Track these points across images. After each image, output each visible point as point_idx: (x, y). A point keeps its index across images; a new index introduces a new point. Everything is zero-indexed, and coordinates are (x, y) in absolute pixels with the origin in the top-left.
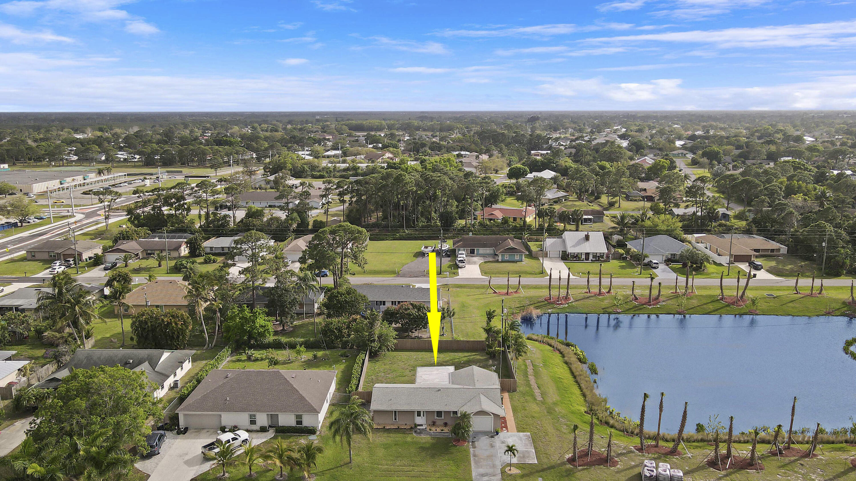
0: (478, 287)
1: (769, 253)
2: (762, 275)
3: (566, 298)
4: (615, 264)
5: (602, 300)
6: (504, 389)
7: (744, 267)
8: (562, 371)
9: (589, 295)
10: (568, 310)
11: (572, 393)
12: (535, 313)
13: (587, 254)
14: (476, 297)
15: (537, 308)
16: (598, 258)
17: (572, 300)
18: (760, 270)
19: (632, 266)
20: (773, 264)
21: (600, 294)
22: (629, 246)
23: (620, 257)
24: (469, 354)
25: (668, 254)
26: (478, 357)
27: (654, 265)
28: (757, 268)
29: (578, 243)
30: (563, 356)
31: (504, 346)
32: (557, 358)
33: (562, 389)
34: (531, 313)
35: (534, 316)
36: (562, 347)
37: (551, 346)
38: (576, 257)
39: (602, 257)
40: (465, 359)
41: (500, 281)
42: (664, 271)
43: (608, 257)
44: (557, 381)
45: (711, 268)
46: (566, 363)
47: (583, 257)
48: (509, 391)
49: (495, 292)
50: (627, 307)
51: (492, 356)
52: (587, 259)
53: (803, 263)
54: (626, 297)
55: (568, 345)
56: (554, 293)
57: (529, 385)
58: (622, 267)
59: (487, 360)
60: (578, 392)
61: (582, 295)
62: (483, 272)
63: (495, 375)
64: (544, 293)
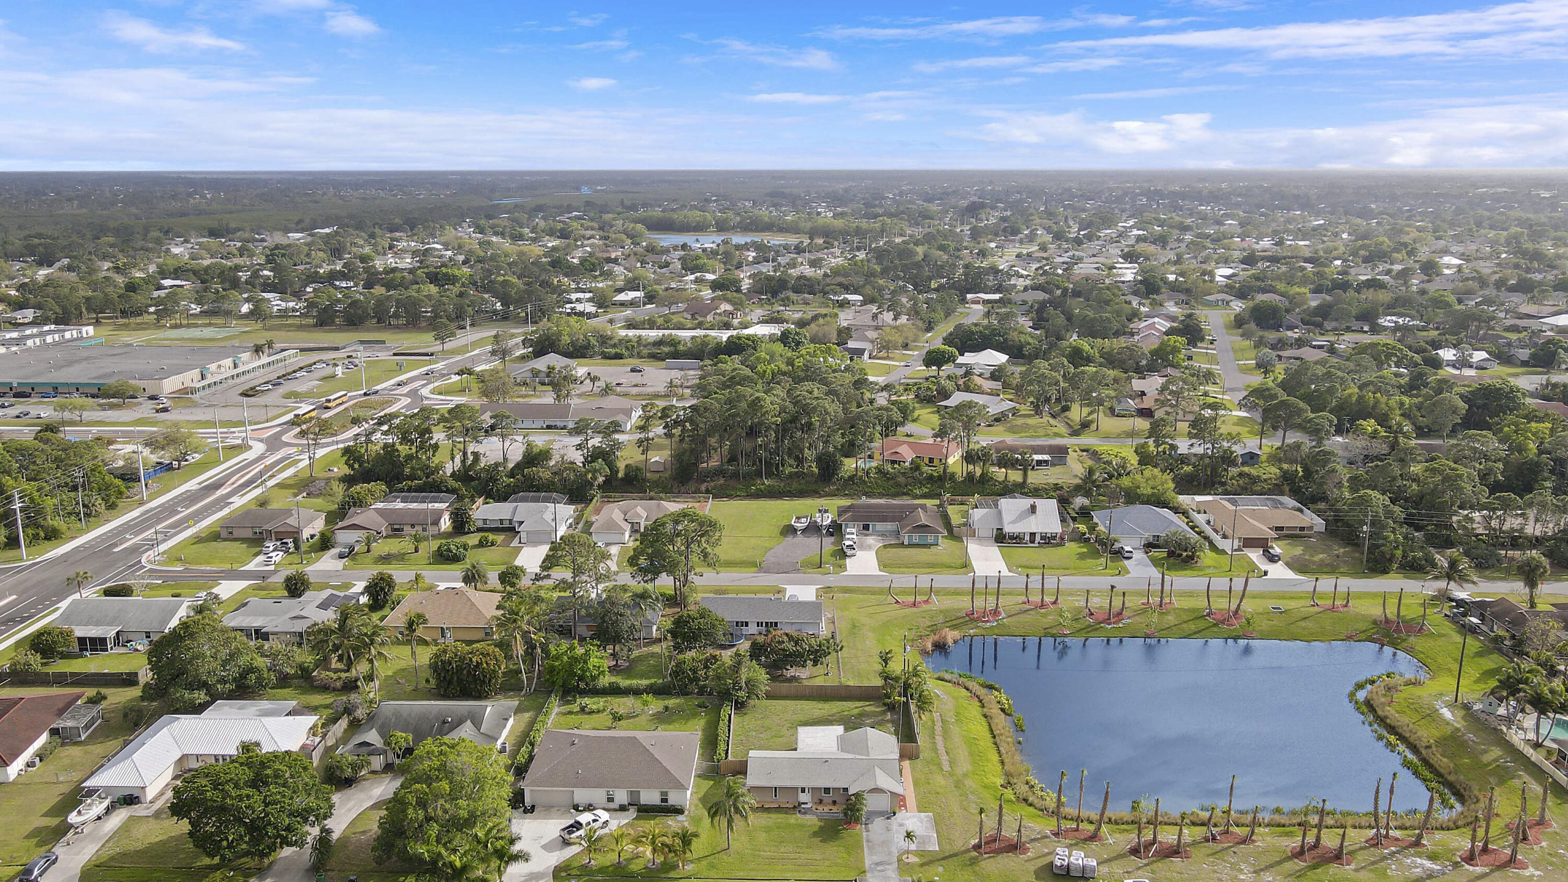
0: (873, 592)
1: (1298, 532)
2: (1279, 571)
3: (996, 612)
4: (1072, 548)
5: (1044, 616)
6: (903, 756)
7: (1255, 555)
8: (979, 729)
9: (1027, 607)
10: (996, 631)
11: (988, 760)
12: (951, 636)
13: (1033, 535)
14: (871, 610)
15: (953, 627)
16: (1048, 540)
17: (1003, 615)
18: (1276, 562)
19: (1095, 554)
20: (1298, 551)
21: (1043, 605)
22: (1095, 520)
23: (1080, 538)
24: (861, 704)
25: (1148, 535)
26: (872, 709)
27: (1127, 555)
28: (1273, 559)
29: (1021, 517)
30: (983, 706)
31: (905, 695)
32: (974, 709)
33: (976, 756)
34: (945, 638)
35: (950, 641)
36: (982, 692)
37: (968, 689)
38: (1016, 539)
39: (1054, 538)
40: (856, 711)
41: (904, 580)
42: (1139, 563)
43: (1062, 539)
44: (971, 743)
45: (1207, 557)
46: (985, 716)
47: (1027, 538)
48: (910, 759)
49: (897, 602)
50: (1079, 626)
51: (891, 708)
52: (1032, 541)
53: (1342, 550)
54: (1079, 610)
55: (991, 687)
56: (979, 603)
57: (935, 750)
58: (1082, 556)
59: (884, 712)
60: (995, 758)
61: (1018, 608)
62: (883, 565)
63: (893, 740)
64: (964, 603)
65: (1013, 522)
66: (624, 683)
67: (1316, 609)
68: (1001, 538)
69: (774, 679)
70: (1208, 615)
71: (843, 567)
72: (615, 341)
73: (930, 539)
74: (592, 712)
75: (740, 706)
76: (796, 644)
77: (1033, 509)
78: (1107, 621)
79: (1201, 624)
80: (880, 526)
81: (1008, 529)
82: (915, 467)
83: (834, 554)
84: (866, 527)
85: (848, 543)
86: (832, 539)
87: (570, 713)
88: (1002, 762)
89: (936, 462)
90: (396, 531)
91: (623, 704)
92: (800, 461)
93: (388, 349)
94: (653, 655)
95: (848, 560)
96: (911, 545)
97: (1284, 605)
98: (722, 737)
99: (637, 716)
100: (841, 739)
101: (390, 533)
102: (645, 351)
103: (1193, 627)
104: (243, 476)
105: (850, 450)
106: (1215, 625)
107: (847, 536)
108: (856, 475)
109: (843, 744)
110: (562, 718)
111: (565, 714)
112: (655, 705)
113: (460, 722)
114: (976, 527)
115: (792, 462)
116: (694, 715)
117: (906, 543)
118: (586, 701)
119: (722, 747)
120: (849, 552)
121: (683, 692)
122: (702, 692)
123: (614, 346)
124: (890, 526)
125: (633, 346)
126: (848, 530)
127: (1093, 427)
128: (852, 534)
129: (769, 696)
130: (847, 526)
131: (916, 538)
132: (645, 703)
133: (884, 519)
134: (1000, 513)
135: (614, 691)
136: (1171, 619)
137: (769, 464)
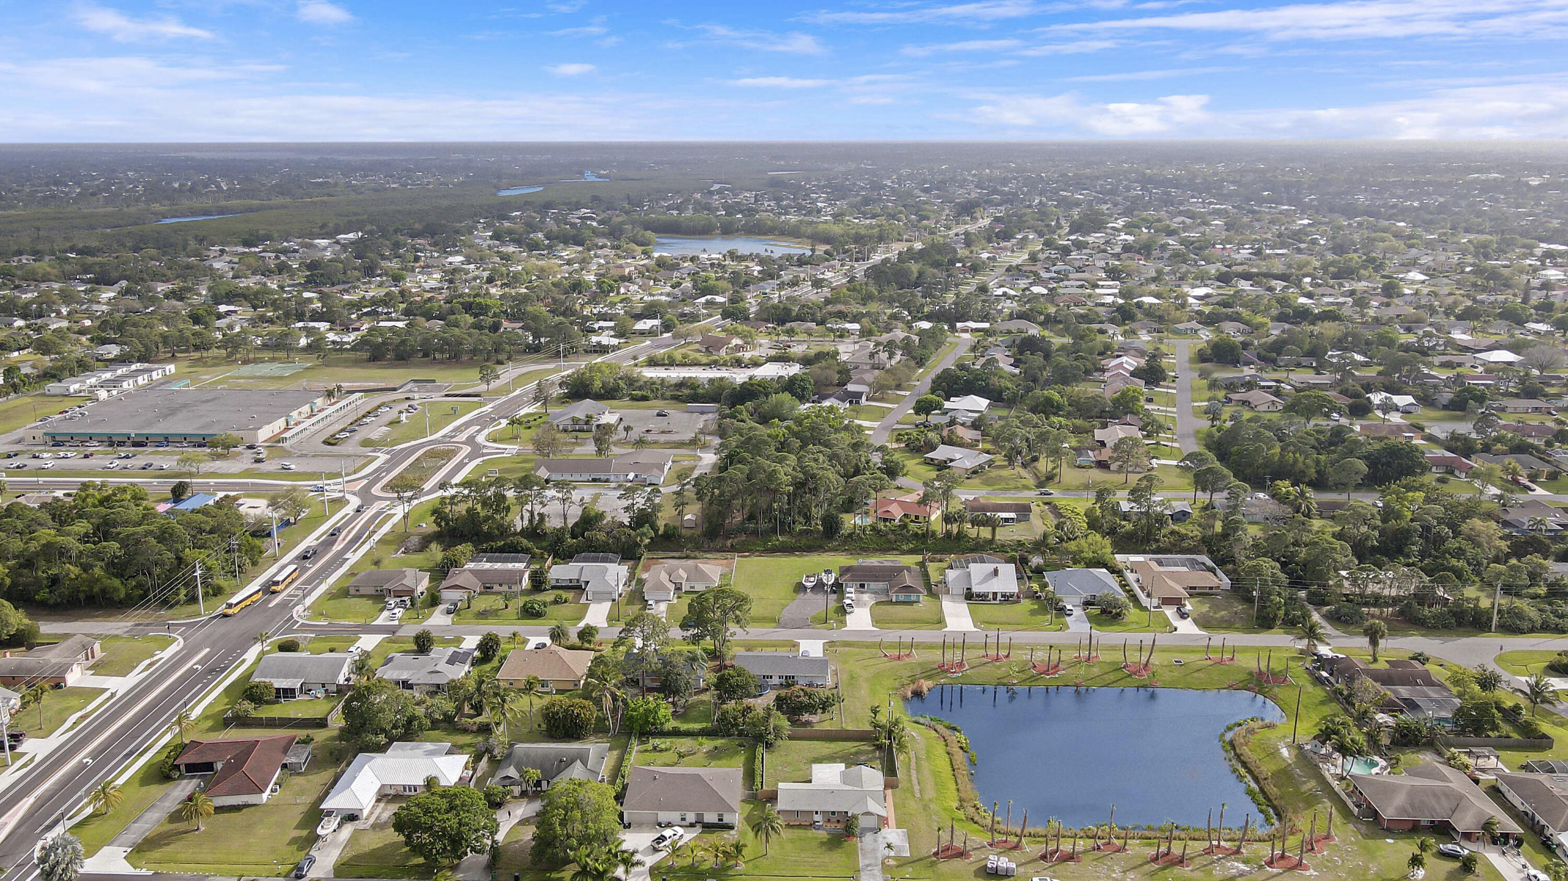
0: (867, 646)
1: (1207, 591)
2: (1187, 627)
3: (961, 665)
4: (1027, 605)
5: (999, 668)
6: (887, 786)
7: (1170, 612)
8: (943, 763)
9: (986, 660)
10: (961, 681)
11: (948, 789)
12: (926, 685)
13: (995, 594)
14: (865, 663)
15: (929, 678)
16: (1007, 598)
17: (967, 667)
18: (1185, 618)
19: (1043, 611)
20: (1205, 608)
21: (997, 659)
22: (1047, 579)
23: (1034, 596)
24: (858, 743)
25: (1085, 595)
26: (866, 748)
27: (1068, 612)
28: (1183, 616)
29: (987, 579)
30: (947, 745)
31: (890, 738)
32: (940, 749)
33: (939, 785)
34: (921, 687)
35: (925, 689)
36: (947, 733)
37: (936, 730)
38: (983, 597)
39: (1012, 596)
40: (853, 750)
41: (892, 635)
42: (1078, 620)
43: (1018, 597)
44: (936, 774)
45: (1132, 613)
46: (948, 753)
47: (991, 596)
48: (892, 788)
49: (886, 656)
50: (1024, 677)
51: (879, 747)
52: (995, 599)
53: (1240, 607)
54: (1026, 663)
55: (954, 729)
56: (949, 656)
57: (910, 781)
58: (1033, 613)
59: (874, 751)
60: (953, 787)
61: (978, 661)
62: (876, 621)
63: (880, 774)
64: (936, 656)
65: (980, 583)
66: (684, 727)
67: (1209, 662)
68: (969, 596)
69: (794, 723)
70: (1124, 667)
71: (844, 623)
72: (641, 383)
73: (913, 598)
74: (661, 751)
75: (769, 746)
76: (810, 698)
77: (996, 572)
78: (1046, 672)
79: (1119, 675)
80: (873, 585)
81: (976, 589)
82: (904, 526)
83: (836, 612)
84: (862, 586)
85: (848, 601)
86: (835, 596)
87: (646, 751)
88: (958, 790)
89: (921, 519)
90: (487, 589)
91: (684, 744)
92: (808, 518)
93: (439, 389)
94: (703, 702)
95: (848, 616)
96: (897, 603)
97: (1186, 658)
98: (758, 772)
99: (694, 753)
100: (842, 773)
101: (483, 590)
102: (668, 394)
103: (1112, 677)
104: (349, 532)
105: (849, 506)
106: (1130, 676)
107: (848, 595)
108: (854, 533)
109: (845, 779)
110: (640, 755)
111: (642, 752)
112: (708, 744)
113: (571, 762)
114: (950, 586)
115: (801, 519)
116: (737, 753)
117: (894, 600)
118: (657, 741)
119: (758, 779)
120: (849, 610)
121: (727, 734)
122: (741, 734)
123: (640, 388)
124: (881, 585)
125: (657, 389)
126: (848, 590)
127: (1057, 479)
128: (851, 593)
129: (791, 738)
130: (847, 587)
131: (902, 597)
132: (701, 744)
133: (876, 579)
134: (969, 574)
135: (676, 733)
136: (1096, 671)
137: (782, 523)
